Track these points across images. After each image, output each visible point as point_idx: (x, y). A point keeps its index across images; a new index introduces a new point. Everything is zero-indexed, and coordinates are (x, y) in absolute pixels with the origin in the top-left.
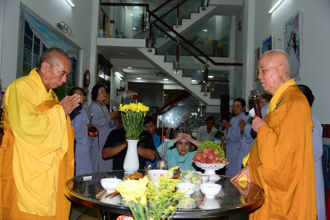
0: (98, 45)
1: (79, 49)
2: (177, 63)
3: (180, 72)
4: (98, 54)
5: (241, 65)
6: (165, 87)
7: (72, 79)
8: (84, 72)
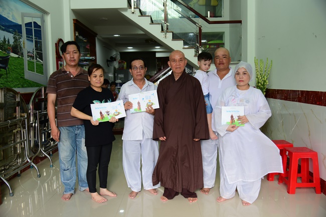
0: (72, 8)
1: (45, 12)
2: (165, 25)
3: (170, 35)
4: (74, 20)
5: (240, 22)
6: (158, 55)
7: (36, 50)
8: (56, 41)
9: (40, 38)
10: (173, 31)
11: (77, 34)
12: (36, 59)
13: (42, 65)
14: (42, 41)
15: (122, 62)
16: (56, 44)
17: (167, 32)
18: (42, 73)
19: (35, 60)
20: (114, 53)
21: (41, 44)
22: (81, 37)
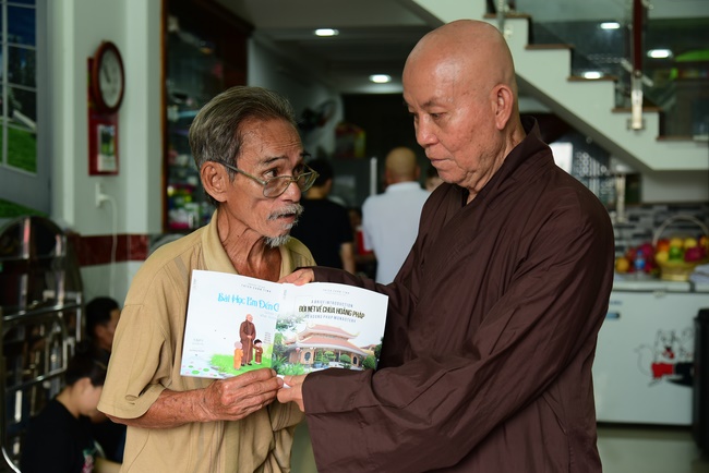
3: (516, 31)
7: (11, 80)
8: (90, 50)
9: (31, 39)
10: (529, 12)
11: (173, 26)
12: (10, 115)
13: (34, 136)
14: (39, 48)
15: (350, 131)
16: (90, 61)
17: (507, 16)
18: (31, 165)
19: (5, 119)
20: (320, 99)
21: (34, 61)
22: (189, 38)
